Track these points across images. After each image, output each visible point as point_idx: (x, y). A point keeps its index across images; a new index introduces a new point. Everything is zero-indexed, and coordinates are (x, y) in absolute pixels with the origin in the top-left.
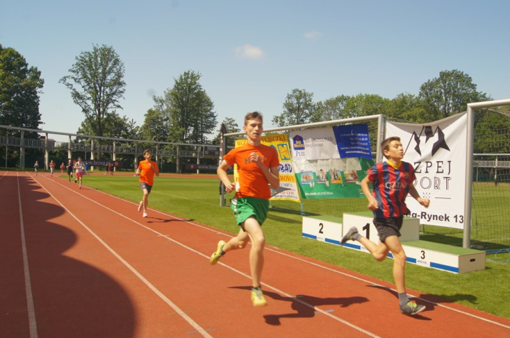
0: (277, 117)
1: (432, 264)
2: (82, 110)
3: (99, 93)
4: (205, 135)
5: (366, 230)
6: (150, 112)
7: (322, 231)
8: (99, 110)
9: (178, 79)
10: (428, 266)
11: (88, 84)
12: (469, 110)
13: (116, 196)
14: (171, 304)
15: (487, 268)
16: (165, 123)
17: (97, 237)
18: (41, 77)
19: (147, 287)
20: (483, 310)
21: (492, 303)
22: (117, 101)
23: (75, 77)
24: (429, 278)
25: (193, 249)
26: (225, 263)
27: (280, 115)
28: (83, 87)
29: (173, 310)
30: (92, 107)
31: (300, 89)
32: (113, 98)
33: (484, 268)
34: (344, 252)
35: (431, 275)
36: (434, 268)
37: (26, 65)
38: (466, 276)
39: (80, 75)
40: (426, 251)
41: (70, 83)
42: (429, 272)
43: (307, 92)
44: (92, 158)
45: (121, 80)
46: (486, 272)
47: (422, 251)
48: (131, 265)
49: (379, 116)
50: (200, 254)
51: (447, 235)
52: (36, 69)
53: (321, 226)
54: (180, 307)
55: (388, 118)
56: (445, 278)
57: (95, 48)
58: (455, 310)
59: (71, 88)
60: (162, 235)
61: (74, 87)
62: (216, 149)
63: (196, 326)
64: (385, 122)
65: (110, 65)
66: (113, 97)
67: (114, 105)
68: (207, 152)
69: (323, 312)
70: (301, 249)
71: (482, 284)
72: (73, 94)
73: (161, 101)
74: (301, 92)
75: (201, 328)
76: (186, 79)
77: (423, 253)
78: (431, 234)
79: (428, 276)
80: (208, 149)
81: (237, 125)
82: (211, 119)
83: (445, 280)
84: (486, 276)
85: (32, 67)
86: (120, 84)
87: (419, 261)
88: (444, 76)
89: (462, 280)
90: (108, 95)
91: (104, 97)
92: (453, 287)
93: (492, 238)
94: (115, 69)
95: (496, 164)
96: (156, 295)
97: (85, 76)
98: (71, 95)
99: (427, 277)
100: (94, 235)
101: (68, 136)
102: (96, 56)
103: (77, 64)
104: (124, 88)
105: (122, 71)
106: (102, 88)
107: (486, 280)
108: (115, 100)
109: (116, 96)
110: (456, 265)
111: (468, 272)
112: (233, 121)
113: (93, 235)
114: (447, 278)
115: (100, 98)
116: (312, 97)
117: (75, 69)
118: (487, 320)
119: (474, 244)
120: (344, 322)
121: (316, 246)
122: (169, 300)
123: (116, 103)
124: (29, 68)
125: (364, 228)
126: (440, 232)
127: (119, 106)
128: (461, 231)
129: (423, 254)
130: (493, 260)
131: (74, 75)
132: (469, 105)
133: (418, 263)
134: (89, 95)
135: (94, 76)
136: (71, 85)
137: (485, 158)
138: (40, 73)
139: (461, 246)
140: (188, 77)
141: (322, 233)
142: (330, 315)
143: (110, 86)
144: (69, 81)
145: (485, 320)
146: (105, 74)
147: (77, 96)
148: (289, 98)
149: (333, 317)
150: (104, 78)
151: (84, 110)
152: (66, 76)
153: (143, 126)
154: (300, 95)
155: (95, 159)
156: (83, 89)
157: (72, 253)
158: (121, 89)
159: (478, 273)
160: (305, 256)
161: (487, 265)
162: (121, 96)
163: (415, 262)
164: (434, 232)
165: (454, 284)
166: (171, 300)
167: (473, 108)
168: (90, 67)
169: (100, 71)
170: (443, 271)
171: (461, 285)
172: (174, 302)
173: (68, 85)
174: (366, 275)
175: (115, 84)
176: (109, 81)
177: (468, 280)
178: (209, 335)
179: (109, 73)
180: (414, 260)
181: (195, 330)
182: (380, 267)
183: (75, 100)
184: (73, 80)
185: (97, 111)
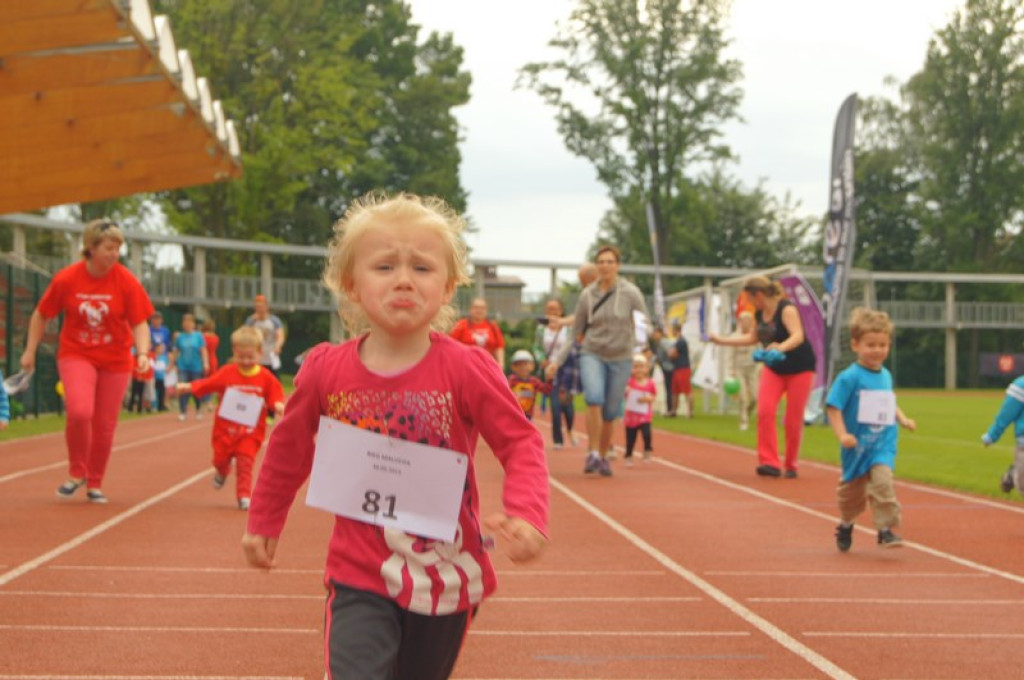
2: (594, 173)
8: (655, 169)
18: (462, 68)
22: (718, 134)
23: (570, 63)
28: (597, 93)
30: (631, 159)
32: (703, 126)
37: (416, 29)
39: (585, 53)
41: (553, 84)
45: (723, 57)
52: (449, 40)
59: (555, 102)
61: (564, 98)
66: (700, 119)
67: (707, 149)
72: (565, 121)
76: (974, 22)
85: (435, 36)
86: (723, 74)
90: (680, 115)
91: (666, 121)
97: (603, 55)
98: (556, 124)
103: (575, 16)
104: (738, 83)
105: (719, 25)
108: (709, 131)
109: (711, 117)
117: (564, 37)
123: (715, 141)
124: (422, 39)
127: (723, 152)
134: (621, 122)
135: (634, 52)
136: (558, 91)
138: (459, 53)
143: (685, 79)
144: (547, 77)
146: (667, 42)
147: (580, 131)
150: (669, 53)
151: (604, 176)
152: (537, 60)
156: (600, 101)
158: (726, 90)
162: (729, 114)
173: (546, 90)
179: (685, 32)
183: (571, 141)
184: (564, 73)
185: (648, 175)
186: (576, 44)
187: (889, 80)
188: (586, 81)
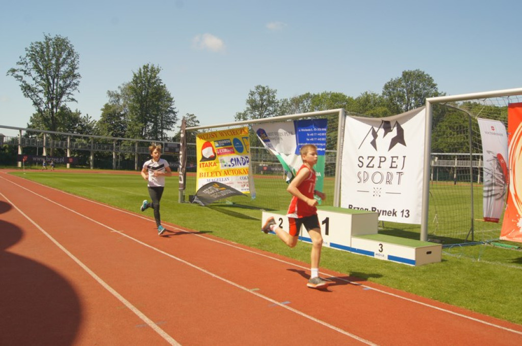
0: (240, 114)
1: (390, 257)
2: (33, 103)
3: (52, 86)
4: (165, 131)
5: (325, 224)
6: (107, 106)
7: (281, 226)
8: (52, 104)
9: (137, 72)
10: (386, 259)
11: (40, 75)
12: (428, 104)
13: (69, 192)
14: (121, 298)
15: (443, 261)
16: (122, 118)
17: (45, 233)
19: (97, 282)
20: (437, 300)
21: (446, 293)
22: (72, 94)
23: (24, 69)
24: (386, 270)
25: (148, 244)
26: (180, 258)
27: (243, 112)
28: (34, 79)
29: (123, 304)
30: (45, 100)
31: (263, 86)
33: (440, 261)
34: (303, 247)
35: (388, 267)
36: (392, 261)
38: (423, 268)
39: (31, 65)
40: (384, 244)
41: (20, 75)
42: (387, 264)
43: (270, 88)
44: (45, 154)
45: (76, 72)
46: (442, 264)
47: (380, 244)
48: (80, 260)
49: (340, 110)
50: (155, 249)
51: (406, 230)
53: (281, 221)
54: (131, 302)
55: (349, 112)
56: (402, 270)
57: (46, 38)
58: (411, 300)
59: (21, 80)
60: (116, 231)
61: (24, 79)
62: (176, 146)
63: (146, 320)
64: (345, 116)
65: (64, 56)
66: (67, 90)
67: (68, 98)
68: (167, 149)
69: (279, 304)
70: (260, 244)
71: (438, 275)
73: (118, 96)
74: (264, 88)
75: (152, 322)
76: (145, 73)
77: (381, 246)
78: (390, 229)
79: (386, 268)
80: (168, 145)
81: (198, 122)
82: (171, 115)
83: (401, 272)
84: (441, 268)
86: (74, 76)
87: (377, 254)
88: (407, 75)
89: (419, 272)
90: (61, 88)
91: (57, 89)
92: (409, 278)
93: (448, 233)
94: (69, 61)
95: (456, 164)
96: (106, 290)
97: (36, 67)
98: (20, 88)
99: (384, 270)
100: (43, 231)
101: (19, 131)
102: (48, 47)
103: (27, 55)
104: (78, 79)
105: (76, 62)
106: (56, 80)
107: (441, 272)
108: (70, 93)
109: (70, 89)
110: (413, 258)
111: (425, 265)
112: (195, 117)
113: (41, 232)
114: (404, 270)
115: (53, 91)
116: (275, 94)
117: (23, 61)
118: (441, 309)
119: (431, 238)
120: (299, 313)
121: (276, 241)
122: (119, 295)
123: (70, 96)
125: (323, 222)
126: (399, 228)
127: (73, 100)
128: (419, 227)
129: (381, 248)
130: (450, 254)
131: (23, 67)
132: (428, 99)
133: (376, 257)
134: (41, 88)
135: (46, 67)
136: (21, 77)
137: (445, 157)
139: (419, 239)
140: (148, 71)
141: (282, 227)
142: (286, 307)
143: (64, 78)
144: (18, 73)
145: (439, 309)
146: (58, 65)
147: (27, 89)
148: (252, 95)
149: (289, 308)
150: (58, 69)
151: (35, 104)
152: (14, 68)
153: (99, 121)
154: (264, 91)
155: (48, 155)
156: (34, 81)
157: (17, 249)
158: (75, 81)
159: (435, 265)
160: (263, 250)
161: (443, 258)
162: (76, 89)
163: (373, 255)
164: (393, 227)
165: (411, 276)
166: (121, 295)
167: (432, 103)
168: (42, 57)
169: (53, 62)
170: (399, 264)
171: (417, 277)
172: (125, 297)
173: (17, 77)
174: (325, 268)
175: (68, 76)
176: (62, 73)
177: (424, 272)
178: (160, 328)
179: (63, 64)
180: (372, 254)
181: (144, 323)
182: (338, 260)
183: (25, 93)
184: (23, 72)
185: (50, 105)
186: (27, 64)
187: (119, 87)
188: (31, 76)
